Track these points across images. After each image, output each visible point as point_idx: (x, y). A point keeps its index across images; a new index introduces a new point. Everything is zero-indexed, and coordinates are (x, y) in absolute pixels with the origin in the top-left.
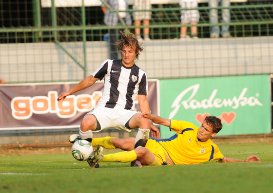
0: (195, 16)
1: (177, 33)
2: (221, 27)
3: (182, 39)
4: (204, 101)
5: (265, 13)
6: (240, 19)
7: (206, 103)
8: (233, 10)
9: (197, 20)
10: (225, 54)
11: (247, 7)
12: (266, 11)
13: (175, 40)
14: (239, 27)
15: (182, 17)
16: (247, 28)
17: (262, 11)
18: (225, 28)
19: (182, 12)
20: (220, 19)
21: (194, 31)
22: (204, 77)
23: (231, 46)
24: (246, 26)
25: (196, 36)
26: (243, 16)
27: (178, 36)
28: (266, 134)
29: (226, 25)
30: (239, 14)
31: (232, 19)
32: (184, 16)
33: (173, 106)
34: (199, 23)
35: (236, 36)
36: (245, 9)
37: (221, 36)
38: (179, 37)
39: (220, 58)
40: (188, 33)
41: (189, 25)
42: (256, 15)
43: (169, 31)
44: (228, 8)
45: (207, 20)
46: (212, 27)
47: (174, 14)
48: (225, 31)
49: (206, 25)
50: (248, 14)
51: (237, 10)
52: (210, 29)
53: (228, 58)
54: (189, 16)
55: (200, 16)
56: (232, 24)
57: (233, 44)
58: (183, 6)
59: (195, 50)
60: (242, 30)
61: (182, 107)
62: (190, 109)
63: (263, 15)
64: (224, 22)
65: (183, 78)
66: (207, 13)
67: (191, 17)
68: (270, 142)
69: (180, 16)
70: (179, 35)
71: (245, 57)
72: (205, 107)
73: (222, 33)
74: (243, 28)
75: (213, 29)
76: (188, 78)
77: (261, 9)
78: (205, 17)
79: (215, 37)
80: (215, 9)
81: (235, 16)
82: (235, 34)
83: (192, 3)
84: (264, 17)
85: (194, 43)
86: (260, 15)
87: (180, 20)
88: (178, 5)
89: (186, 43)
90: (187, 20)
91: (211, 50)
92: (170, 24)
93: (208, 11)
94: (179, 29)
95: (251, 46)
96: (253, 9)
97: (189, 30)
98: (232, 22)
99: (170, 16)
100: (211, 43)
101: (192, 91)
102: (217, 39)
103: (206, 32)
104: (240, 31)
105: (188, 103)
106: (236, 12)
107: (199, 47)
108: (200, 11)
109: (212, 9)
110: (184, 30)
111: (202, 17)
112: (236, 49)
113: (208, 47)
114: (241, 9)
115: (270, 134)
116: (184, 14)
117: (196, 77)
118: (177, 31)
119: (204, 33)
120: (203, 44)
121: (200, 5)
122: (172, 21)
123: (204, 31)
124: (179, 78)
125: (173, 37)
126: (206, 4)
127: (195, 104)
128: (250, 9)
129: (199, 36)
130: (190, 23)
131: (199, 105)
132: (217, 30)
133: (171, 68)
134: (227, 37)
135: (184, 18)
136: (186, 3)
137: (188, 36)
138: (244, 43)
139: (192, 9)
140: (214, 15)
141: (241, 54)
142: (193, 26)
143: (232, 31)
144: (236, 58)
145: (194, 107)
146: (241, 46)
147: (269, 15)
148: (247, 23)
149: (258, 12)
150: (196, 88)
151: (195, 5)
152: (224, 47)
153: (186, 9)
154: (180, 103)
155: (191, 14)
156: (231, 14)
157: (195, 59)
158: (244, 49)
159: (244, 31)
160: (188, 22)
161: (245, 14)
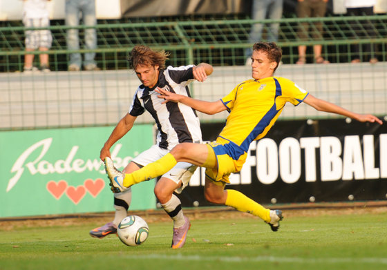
0: (46, 38)
1: (20, 64)
2: (83, 55)
3: (27, 73)
4: (58, 163)
5: (147, 35)
6: (112, 43)
7: (62, 166)
8: (102, 30)
9: (49, 45)
10: (89, 94)
11: (121, 26)
12: (149, 32)
13: (17, 74)
14: (110, 56)
15: (27, 41)
16: (122, 57)
17: (143, 32)
18: (90, 57)
19: (27, 33)
20: (82, 43)
21: (44, 60)
22: (59, 127)
23: (98, 83)
24: (119, 54)
25: (47, 68)
26: (116, 39)
27: (20, 68)
28: (149, 211)
29: (90, 53)
30: (111, 36)
31: (100, 43)
32: (30, 39)
33: (13, 170)
34: (51, 49)
35: (105, 68)
36: (119, 30)
37: (83, 68)
38: (23, 70)
39: (82, 100)
40: (36, 63)
41: (37, 53)
42: (134, 38)
43: (8, 61)
44: (94, 28)
45: (64, 44)
46: (70, 54)
47: (15, 36)
48: (89, 61)
49: (61, 52)
50: (123, 36)
51: (107, 30)
52: (68, 58)
53: (94, 100)
54: (37, 39)
55: (53, 39)
56: (100, 51)
57: (101, 79)
58: (28, 24)
59: (46, 89)
60: (113, 59)
61: (26, 171)
62: (38, 174)
63: (145, 38)
64: (88, 48)
65: (28, 129)
66: (63, 34)
67: (40, 41)
68: (154, 221)
69: (23, 39)
70: (23, 66)
71: (118, 99)
72: (61, 171)
73: (85, 63)
74: (116, 57)
75: (72, 58)
76: (35, 128)
77: (142, 29)
78: (60, 40)
79: (74, 70)
80: (75, 28)
81: (104, 40)
82: (104, 65)
83: (41, 19)
85: (45, 79)
86: (139, 38)
87: (24, 45)
88: (20, 23)
89: (33, 79)
90: (34, 45)
91: (70, 88)
92: (9, 50)
93: (65, 31)
94: (23, 58)
95: (127, 83)
96: (130, 29)
97: (36, 58)
98: (100, 48)
99: (8, 39)
100: (69, 79)
101: (41, 148)
102: (78, 73)
103: (61, 63)
104: (111, 61)
105: (36, 166)
106: (105, 33)
107: (52, 84)
108: (53, 32)
109: (71, 28)
110: (29, 59)
111: (56, 41)
112: (105, 87)
113: (64, 84)
114: (113, 30)
115: (154, 211)
116: (29, 35)
117: (47, 128)
118: (20, 60)
119: (59, 63)
120: (57, 79)
121: (53, 22)
122: (13, 45)
123: (58, 61)
124: (23, 129)
125: (13, 69)
126: (62, 22)
127: (45, 167)
128: (125, 29)
129: (52, 68)
130: (38, 49)
131: (51, 169)
132: (76, 59)
133: (10, 115)
134: (93, 70)
135: (30, 41)
136: (32, 20)
137: (35, 69)
138: (117, 79)
139: (40, 29)
140: (73, 38)
141: (113, 94)
142: (43, 53)
143: (100, 62)
144: (106, 100)
145: (44, 172)
146: (114, 83)
147: (152, 38)
149: (137, 33)
150: (47, 143)
151: (46, 23)
152: (88, 84)
153: (33, 29)
154: (24, 166)
155: (39, 35)
156: (98, 37)
157: (46, 102)
158: (118, 86)
159: (116, 61)
160: (36, 47)
161: (119, 36)
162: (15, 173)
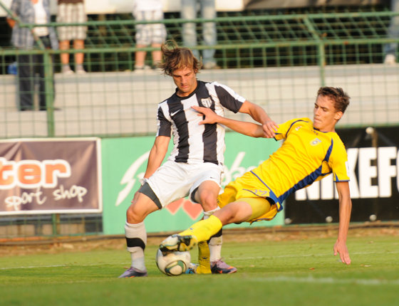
0: (159, 33)
1: (130, 62)
3: (138, 72)
5: (272, 30)
6: (233, 38)
8: (222, 24)
9: (163, 41)
11: (244, 19)
12: (275, 26)
13: (127, 73)
14: (231, 53)
15: (138, 36)
16: (245, 54)
17: (268, 26)
18: (209, 54)
19: (138, 27)
20: (200, 39)
21: (158, 57)
24: (242, 51)
26: (238, 34)
27: (131, 67)
28: (277, 228)
29: (209, 49)
30: (232, 31)
31: (220, 39)
32: (141, 34)
33: (124, 181)
35: (225, 66)
36: (241, 23)
40: (148, 61)
41: (149, 49)
42: (258, 33)
43: (116, 58)
44: (213, 21)
45: (179, 39)
47: (125, 30)
48: (208, 59)
50: (246, 31)
51: (227, 24)
54: (150, 34)
55: (168, 34)
56: (220, 47)
58: (139, 17)
60: (235, 56)
63: (271, 33)
64: (207, 44)
65: (140, 135)
66: (179, 29)
67: (153, 36)
68: (282, 239)
69: (134, 34)
70: (133, 65)
73: (204, 61)
74: (238, 54)
76: (147, 135)
77: (267, 22)
78: (176, 35)
80: (192, 22)
81: (225, 34)
82: (225, 63)
83: (153, 12)
84: (272, 37)
85: (158, 79)
86: (264, 33)
87: (134, 41)
88: (130, 16)
89: (145, 79)
90: (146, 41)
92: (118, 47)
93: (180, 25)
94: (134, 55)
95: (250, 83)
96: (254, 23)
97: (149, 56)
98: (220, 44)
99: (117, 34)
104: (232, 59)
106: (226, 27)
107: (166, 85)
108: (168, 26)
109: (187, 22)
110: (140, 57)
111: (171, 36)
114: (235, 23)
115: (282, 227)
116: (140, 30)
118: (130, 58)
121: (167, 15)
122: (122, 41)
124: (134, 135)
125: (122, 68)
126: (177, 15)
128: (248, 23)
130: (150, 46)
133: (120, 120)
134: (212, 68)
135: (141, 37)
136: (143, 12)
137: (147, 67)
138: (239, 79)
139: (153, 23)
140: (189, 32)
142: (156, 50)
143: (220, 59)
147: (279, 32)
148: (244, 45)
149: (262, 27)
151: (159, 15)
153: (145, 23)
154: (135, 176)
155: (152, 30)
156: (218, 31)
159: (239, 59)
160: (148, 43)
161: (241, 31)
162: (125, 185)
